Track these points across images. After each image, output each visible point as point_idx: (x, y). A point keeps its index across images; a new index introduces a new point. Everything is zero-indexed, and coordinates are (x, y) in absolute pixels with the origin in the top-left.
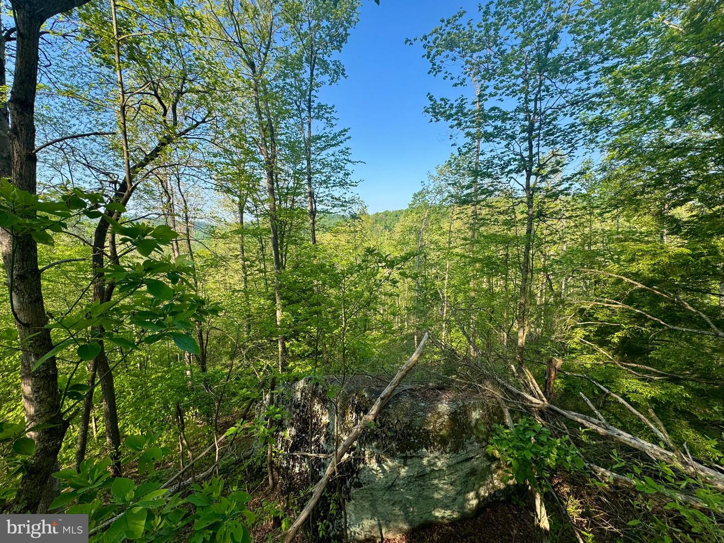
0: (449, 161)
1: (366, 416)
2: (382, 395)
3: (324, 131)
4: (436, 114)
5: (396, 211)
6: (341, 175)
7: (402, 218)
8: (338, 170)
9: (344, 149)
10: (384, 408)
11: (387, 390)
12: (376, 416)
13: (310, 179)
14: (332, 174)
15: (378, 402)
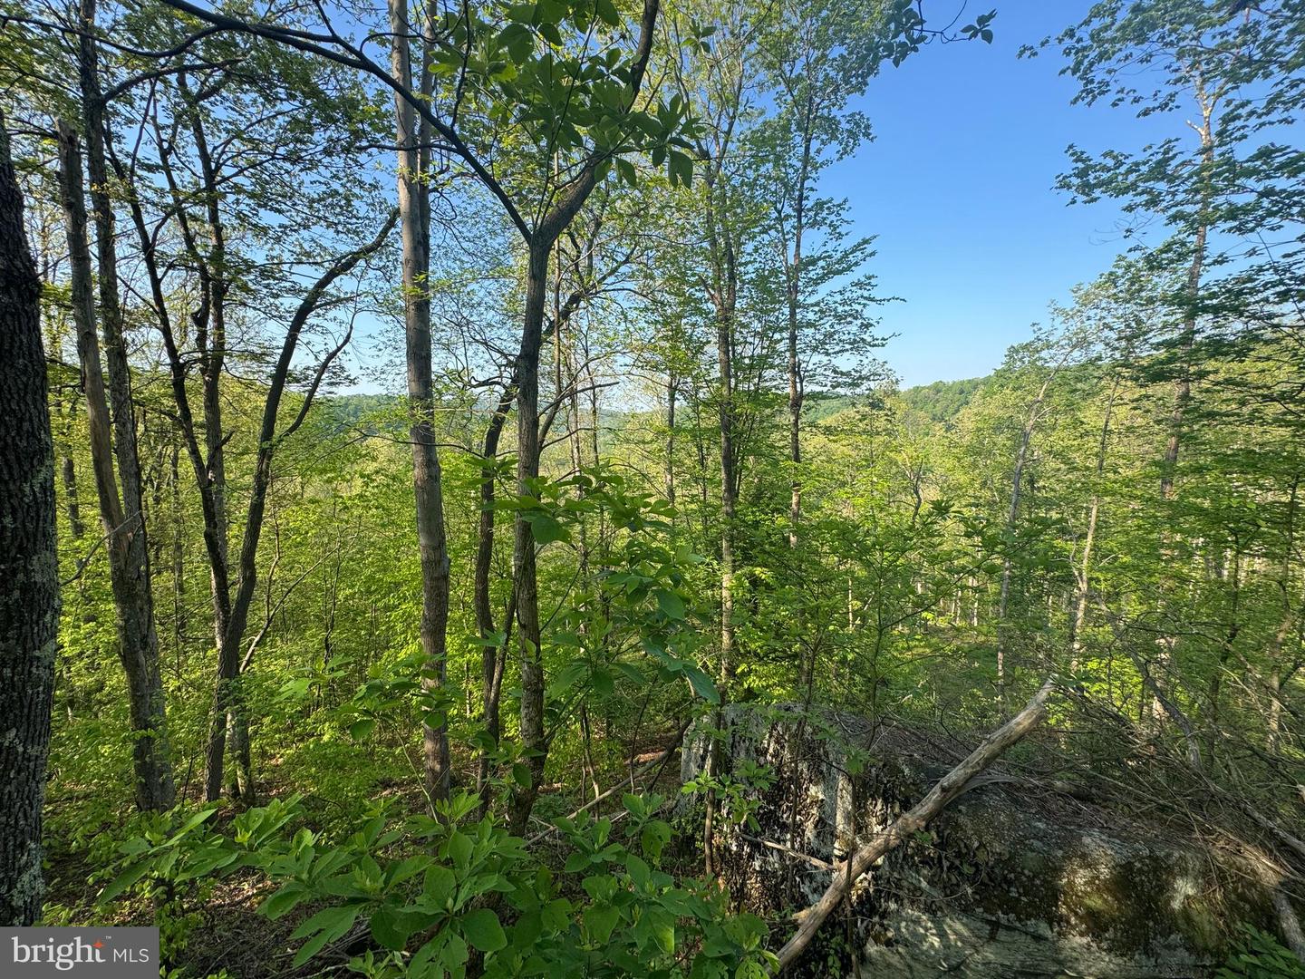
0: (1111, 274)
1: (907, 815)
2: (945, 782)
3: (825, 249)
4: (1086, 188)
5: (962, 383)
6: (854, 328)
7: (976, 398)
8: (849, 319)
9: (863, 279)
10: (947, 808)
11: (955, 775)
12: (930, 819)
13: (793, 338)
14: (837, 327)
15: (935, 795)
